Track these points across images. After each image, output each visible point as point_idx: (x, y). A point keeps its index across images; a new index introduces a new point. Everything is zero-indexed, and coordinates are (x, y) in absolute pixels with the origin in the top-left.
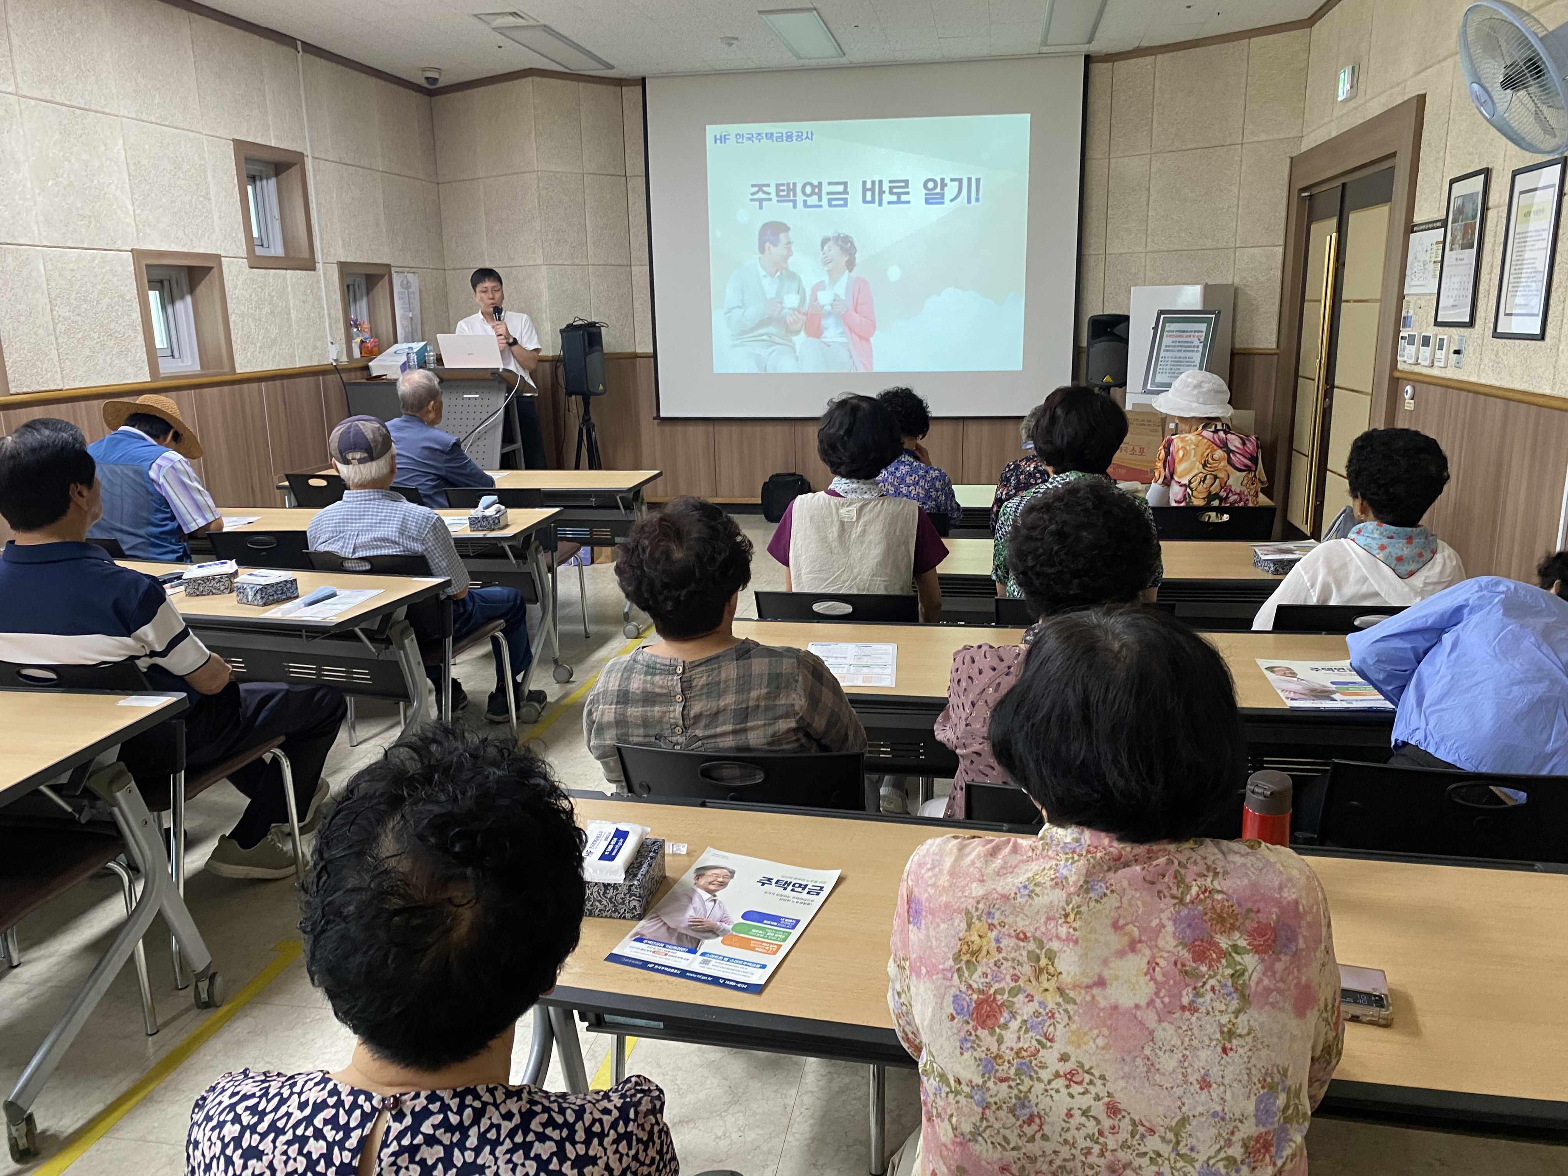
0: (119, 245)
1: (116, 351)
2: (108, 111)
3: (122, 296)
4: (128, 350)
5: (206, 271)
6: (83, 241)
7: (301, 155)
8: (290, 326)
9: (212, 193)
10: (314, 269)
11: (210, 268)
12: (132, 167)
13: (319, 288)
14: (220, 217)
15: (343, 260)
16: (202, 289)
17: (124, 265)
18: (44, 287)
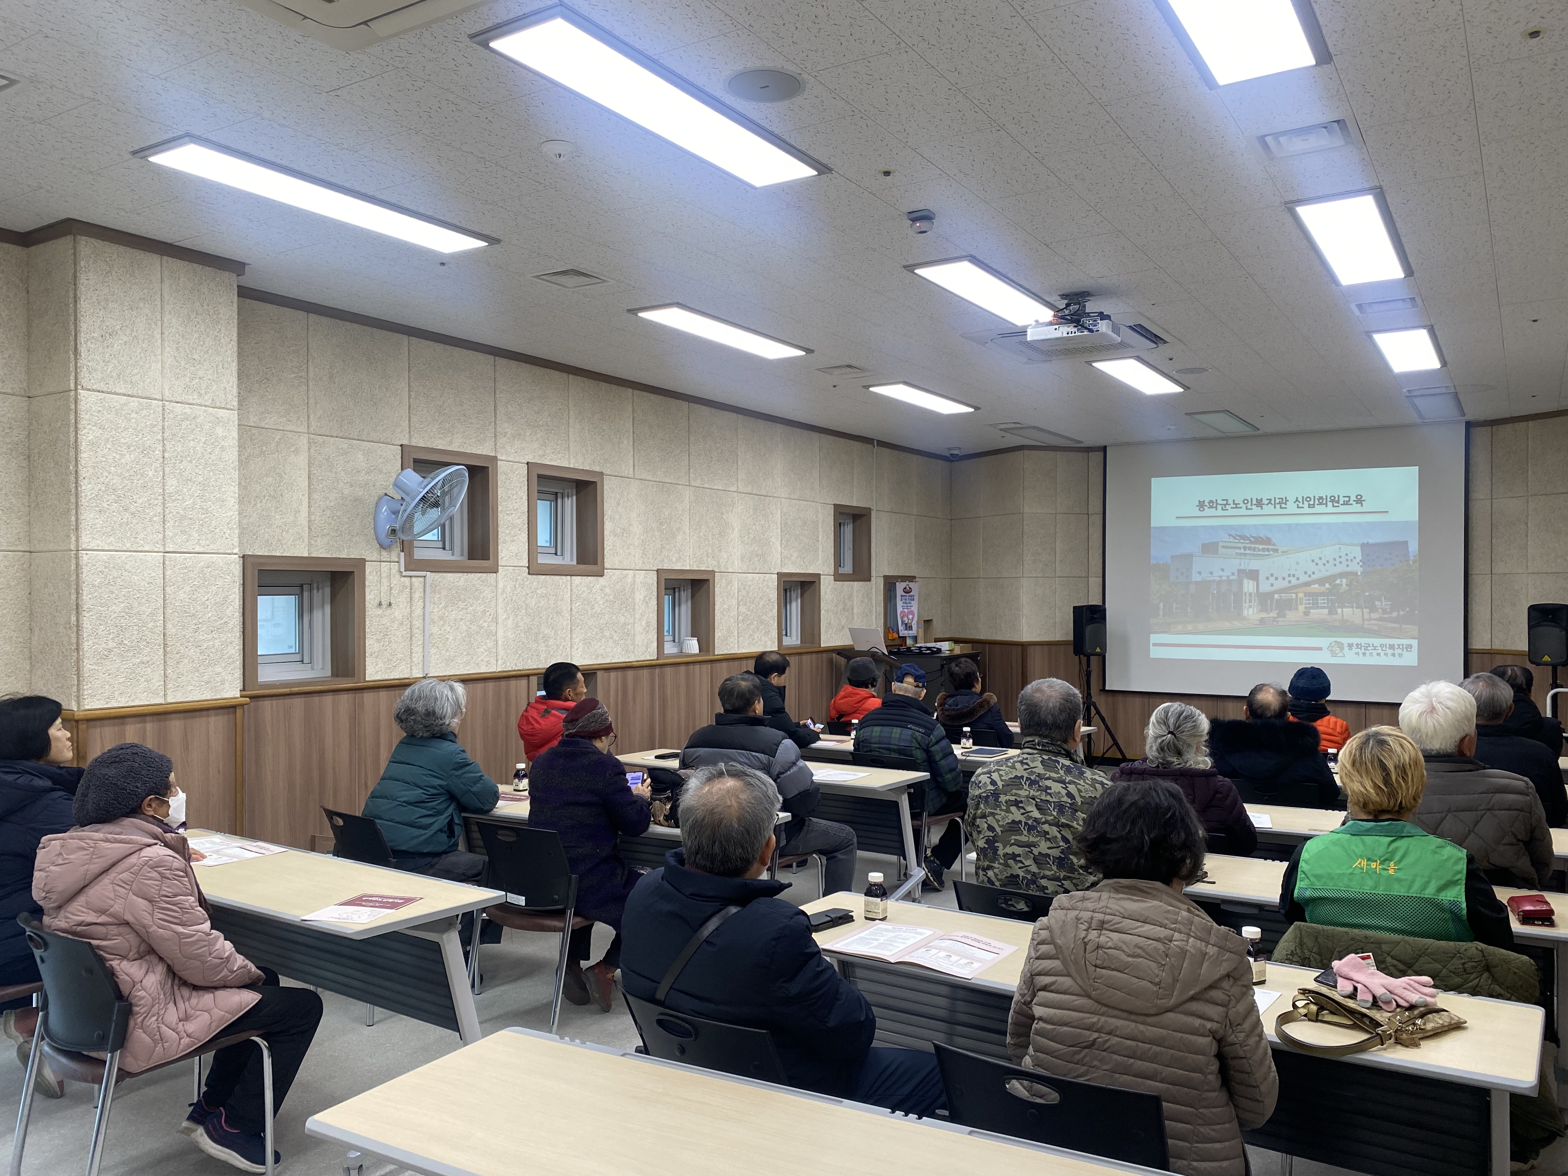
0: (772, 570)
1: (763, 632)
2: (775, 495)
3: (770, 600)
4: (769, 631)
5: (811, 583)
6: (756, 569)
7: (869, 510)
8: (853, 617)
9: (820, 537)
10: (870, 580)
11: (814, 582)
12: (783, 525)
13: (871, 593)
14: (822, 551)
15: (887, 573)
16: (807, 595)
17: (773, 581)
18: (736, 595)
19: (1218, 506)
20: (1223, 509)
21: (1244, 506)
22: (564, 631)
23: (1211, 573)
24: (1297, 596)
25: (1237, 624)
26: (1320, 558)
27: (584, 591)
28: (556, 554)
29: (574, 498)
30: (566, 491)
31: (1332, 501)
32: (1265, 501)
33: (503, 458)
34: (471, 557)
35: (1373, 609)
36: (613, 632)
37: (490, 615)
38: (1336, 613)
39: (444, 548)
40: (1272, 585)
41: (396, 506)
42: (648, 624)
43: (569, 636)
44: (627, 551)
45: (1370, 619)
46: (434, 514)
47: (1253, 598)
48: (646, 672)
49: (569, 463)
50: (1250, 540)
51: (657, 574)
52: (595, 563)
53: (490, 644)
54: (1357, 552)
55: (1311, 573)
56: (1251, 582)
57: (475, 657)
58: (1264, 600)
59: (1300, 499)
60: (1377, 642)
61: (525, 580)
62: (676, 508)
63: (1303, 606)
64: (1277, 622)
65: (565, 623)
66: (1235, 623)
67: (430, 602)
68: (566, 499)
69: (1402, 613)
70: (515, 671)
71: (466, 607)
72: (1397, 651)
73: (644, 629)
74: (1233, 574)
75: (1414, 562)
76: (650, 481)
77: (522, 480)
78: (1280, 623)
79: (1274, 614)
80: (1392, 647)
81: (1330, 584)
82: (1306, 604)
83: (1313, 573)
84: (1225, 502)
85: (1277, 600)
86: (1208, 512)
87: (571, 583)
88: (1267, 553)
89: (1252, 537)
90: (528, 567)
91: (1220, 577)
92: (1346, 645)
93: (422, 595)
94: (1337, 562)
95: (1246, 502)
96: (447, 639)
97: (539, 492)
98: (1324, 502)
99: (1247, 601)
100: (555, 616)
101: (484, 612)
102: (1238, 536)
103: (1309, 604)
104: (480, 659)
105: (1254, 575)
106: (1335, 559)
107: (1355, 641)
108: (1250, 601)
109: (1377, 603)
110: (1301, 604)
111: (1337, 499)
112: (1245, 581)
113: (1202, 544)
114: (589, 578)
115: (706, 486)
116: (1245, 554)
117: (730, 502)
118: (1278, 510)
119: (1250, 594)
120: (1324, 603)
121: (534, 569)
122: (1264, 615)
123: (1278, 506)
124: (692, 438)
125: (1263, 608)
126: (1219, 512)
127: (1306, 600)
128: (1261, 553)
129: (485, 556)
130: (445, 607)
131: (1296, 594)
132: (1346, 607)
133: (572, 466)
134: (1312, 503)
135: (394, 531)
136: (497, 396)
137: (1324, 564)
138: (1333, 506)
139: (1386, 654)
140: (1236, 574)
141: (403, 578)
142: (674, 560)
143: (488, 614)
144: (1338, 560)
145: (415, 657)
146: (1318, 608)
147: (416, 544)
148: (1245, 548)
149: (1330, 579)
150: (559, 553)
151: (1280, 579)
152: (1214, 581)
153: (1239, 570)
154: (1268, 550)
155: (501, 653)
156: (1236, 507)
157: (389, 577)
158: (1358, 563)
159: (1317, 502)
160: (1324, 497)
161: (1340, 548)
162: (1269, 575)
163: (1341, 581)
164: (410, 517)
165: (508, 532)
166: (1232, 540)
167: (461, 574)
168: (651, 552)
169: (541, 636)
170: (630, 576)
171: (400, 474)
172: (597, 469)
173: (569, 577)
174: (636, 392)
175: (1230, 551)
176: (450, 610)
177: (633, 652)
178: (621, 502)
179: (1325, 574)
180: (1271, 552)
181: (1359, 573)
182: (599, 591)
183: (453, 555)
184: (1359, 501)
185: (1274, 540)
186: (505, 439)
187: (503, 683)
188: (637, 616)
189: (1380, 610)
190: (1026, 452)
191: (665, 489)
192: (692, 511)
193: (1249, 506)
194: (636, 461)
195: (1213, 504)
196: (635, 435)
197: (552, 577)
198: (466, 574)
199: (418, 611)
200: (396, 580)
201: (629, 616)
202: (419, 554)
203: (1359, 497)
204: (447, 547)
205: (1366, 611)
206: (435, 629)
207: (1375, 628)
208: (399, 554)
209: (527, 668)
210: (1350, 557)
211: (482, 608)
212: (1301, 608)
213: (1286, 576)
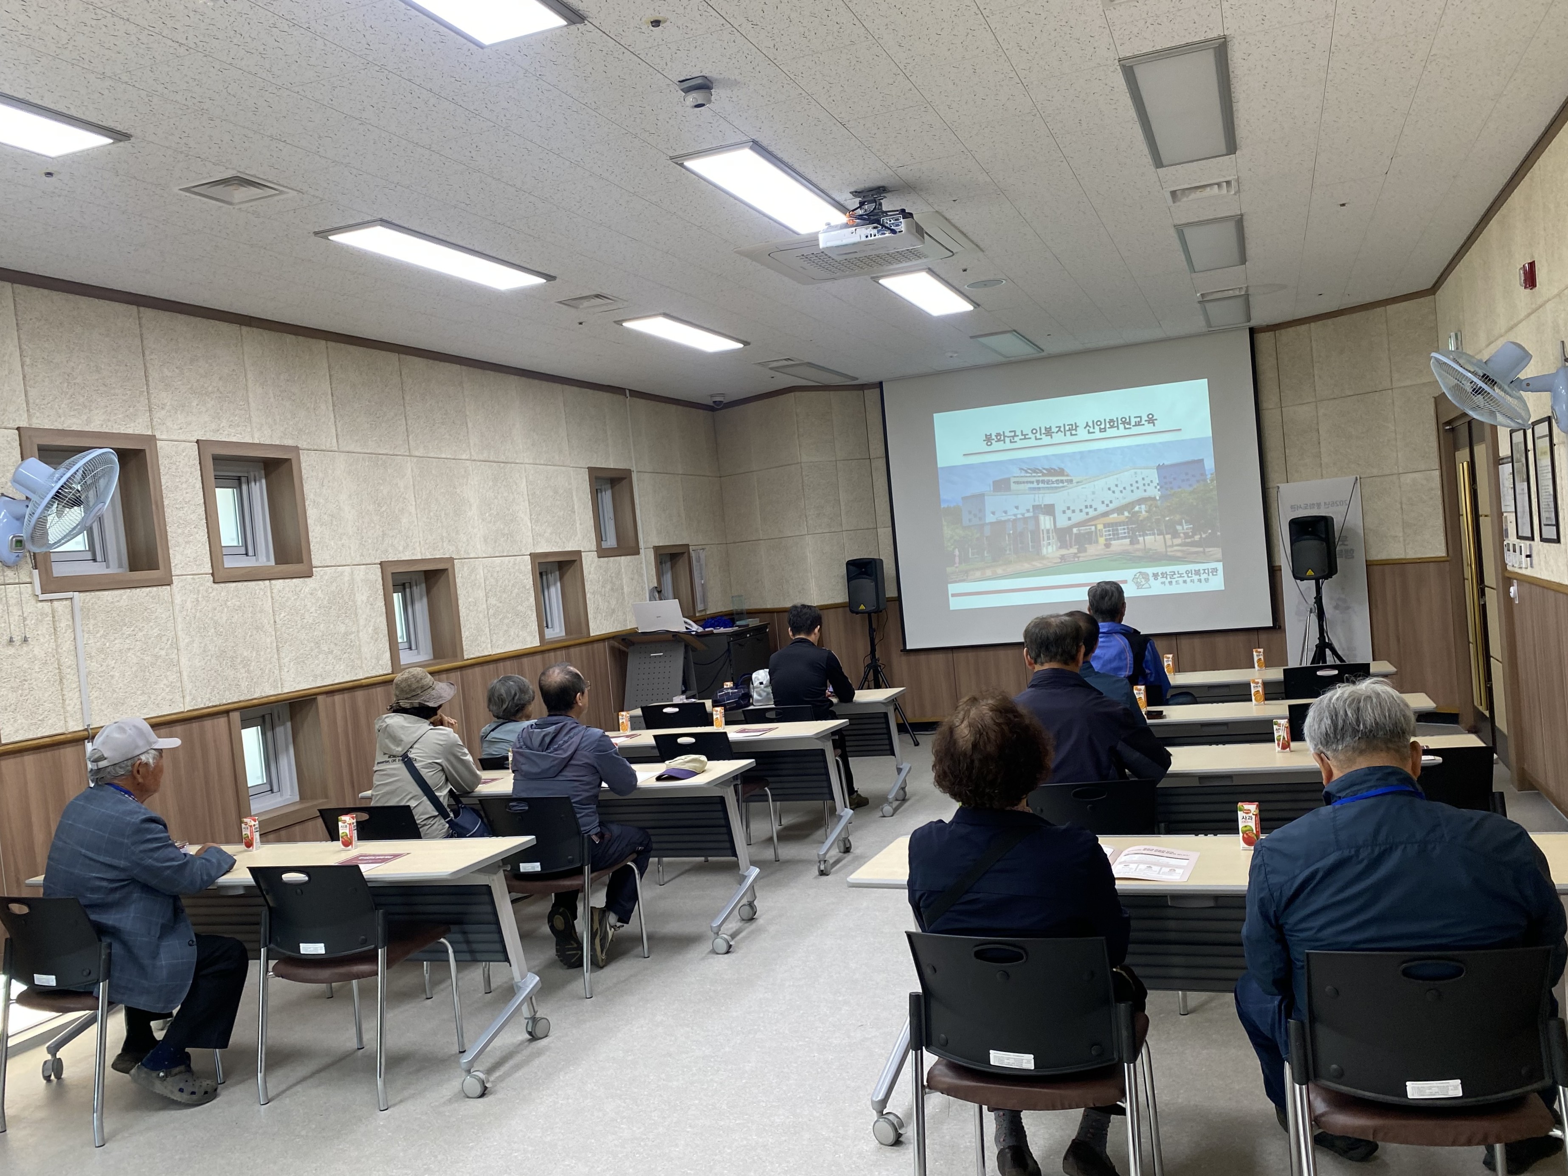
0: (524, 551)
1: (521, 625)
2: (518, 461)
3: (524, 587)
4: (528, 624)
5: (571, 563)
6: (503, 552)
7: (629, 472)
8: (624, 598)
9: (576, 507)
10: (638, 553)
11: (575, 561)
12: (530, 497)
13: (641, 568)
14: (581, 524)
15: (657, 545)
16: (568, 576)
17: (526, 565)
18: (483, 585)
19: (1006, 438)
20: (1011, 442)
21: (1033, 436)
22: (269, 650)
23: (1006, 512)
24: (1096, 528)
25: (1038, 564)
26: (1117, 486)
27: (288, 598)
28: (247, 554)
29: (264, 481)
30: (252, 474)
31: (1124, 423)
32: (1054, 430)
33: (164, 437)
34: (133, 567)
35: (1175, 535)
36: (332, 646)
37: (168, 640)
38: (1138, 542)
39: (94, 560)
40: (1070, 519)
41: (19, 509)
42: (376, 630)
43: (276, 656)
44: (340, 542)
45: (1172, 546)
46: (75, 514)
47: (1051, 535)
48: (379, 690)
49: (253, 438)
50: (1041, 472)
51: (382, 568)
52: (300, 561)
53: (173, 677)
54: (1154, 475)
55: (1109, 503)
56: (1047, 518)
57: (153, 697)
58: (1063, 535)
59: (1090, 424)
60: (1182, 568)
61: (210, 590)
62: (397, 484)
63: (1104, 538)
64: (1078, 557)
65: (268, 640)
66: (1035, 563)
67: (83, 631)
68: (253, 484)
69: (1204, 536)
70: (209, 707)
71: (134, 633)
72: (1203, 576)
73: (372, 638)
74: (1028, 511)
75: (1212, 480)
76: (360, 453)
77: (192, 462)
78: (1081, 559)
79: (1074, 550)
80: (1197, 572)
81: (1129, 513)
82: (1105, 535)
83: (1111, 502)
84: (1013, 434)
85: (1076, 534)
86: (996, 446)
87: (271, 589)
88: (1061, 485)
89: (1044, 469)
90: (212, 574)
91: (1015, 515)
92: (1151, 575)
93: (70, 623)
94: (1134, 488)
95: (1034, 431)
96: (112, 677)
97: (217, 478)
98: (1116, 425)
99: (1046, 538)
100: (255, 632)
101: (159, 636)
102: (1029, 469)
103: (1110, 535)
104: (160, 697)
105: (1049, 510)
106: (1131, 485)
107: (1159, 570)
108: (1049, 538)
109: (1179, 528)
110: (1102, 536)
111: (1128, 421)
112: (1042, 517)
113: (994, 482)
114: (294, 580)
115: (432, 455)
116: (1039, 488)
117: (463, 473)
118: (1069, 438)
119: (1048, 531)
120: (1125, 533)
121: (220, 576)
122: (1064, 552)
123: (1068, 433)
124: (407, 398)
125: (1063, 544)
126: (1008, 445)
127: (1105, 531)
128: (1056, 485)
129: (153, 565)
130: (104, 636)
131: (1095, 526)
132: (1147, 535)
133: (257, 441)
134: (1102, 426)
135: (19, 543)
136: (148, 358)
137: (1121, 492)
138: (1125, 428)
139: (1193, 581)
140: (1031, 510)
141: (40, 604)
142: (401, 548)
143: (164, 639)
144: (1135, 485)
145: (69, 705)
146: (1118, 539)
147: (53, 557)
148: (1038, 482)
149: (1129, 506)
150: (251, 552)
151: (1077, 511)
152: (1009, 520)
153: (1033, 506)
154: (1062, 481)
155: (188, 686)
156: (1025, 439)
157: (20, 603)
158: (1156, 487)
159: (1108, 426)
160: (1115, 419)
161: (1136, 473)
162: (1065, 509)
163: (1140, 508)
164: (41, 524)
165: (180, 531)
166: (1023, 474)
167: (123, 591)
168: (370, 541)
169: (239, 660)
170: (346, 574)
171: (21, 464)
172: (289, 442)
173: (267, 582)
174: (331, 344)
175: (1022, 486)
176: (112, 638)
177: (361, 667)
178: (326, 481)
179: (1124, 502)
180: (1066, 484)
181: (1158, 498)
182: (309, 596)
183: (108, 567)
184: (1151, 420)
185: (1067, 470)
186: (163, 412)
187: (195, 725)
188: (362, 622)
189: (1182, 535)
190: (798, 394)
191: (380, 463)
192: (417, 488)
193: (1038, 436)
194: (339, 430)
195: (1000, 437)
196: (335, 398)
197: (246, 583)
198: (129, 590)
199: (67, 645)
200: (31, 607)
201: (351, 624)
202: (59, 570)
203: (1150, 416)
204: (99, 558)
205: (1168, 537)
206: (94, 665)
207: (1179, 554)
208: (31, 573)
209: (224, 702)
210: (1147, 481)
211: (156, 631)
212: (1102, 540)
213: (1083, 508)
